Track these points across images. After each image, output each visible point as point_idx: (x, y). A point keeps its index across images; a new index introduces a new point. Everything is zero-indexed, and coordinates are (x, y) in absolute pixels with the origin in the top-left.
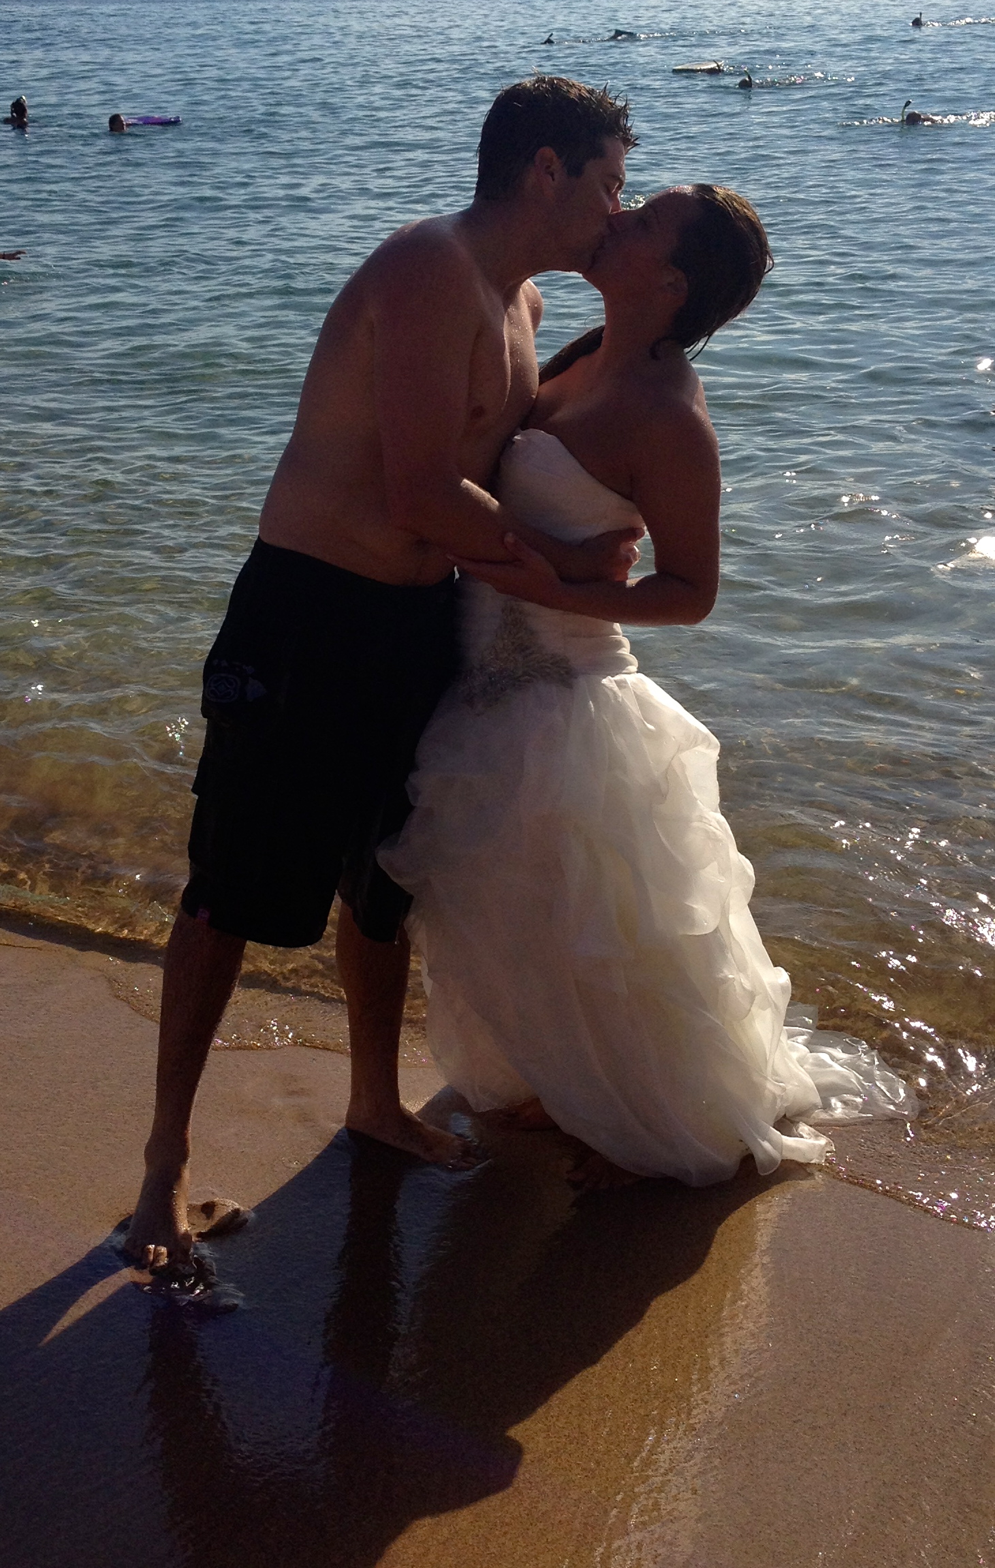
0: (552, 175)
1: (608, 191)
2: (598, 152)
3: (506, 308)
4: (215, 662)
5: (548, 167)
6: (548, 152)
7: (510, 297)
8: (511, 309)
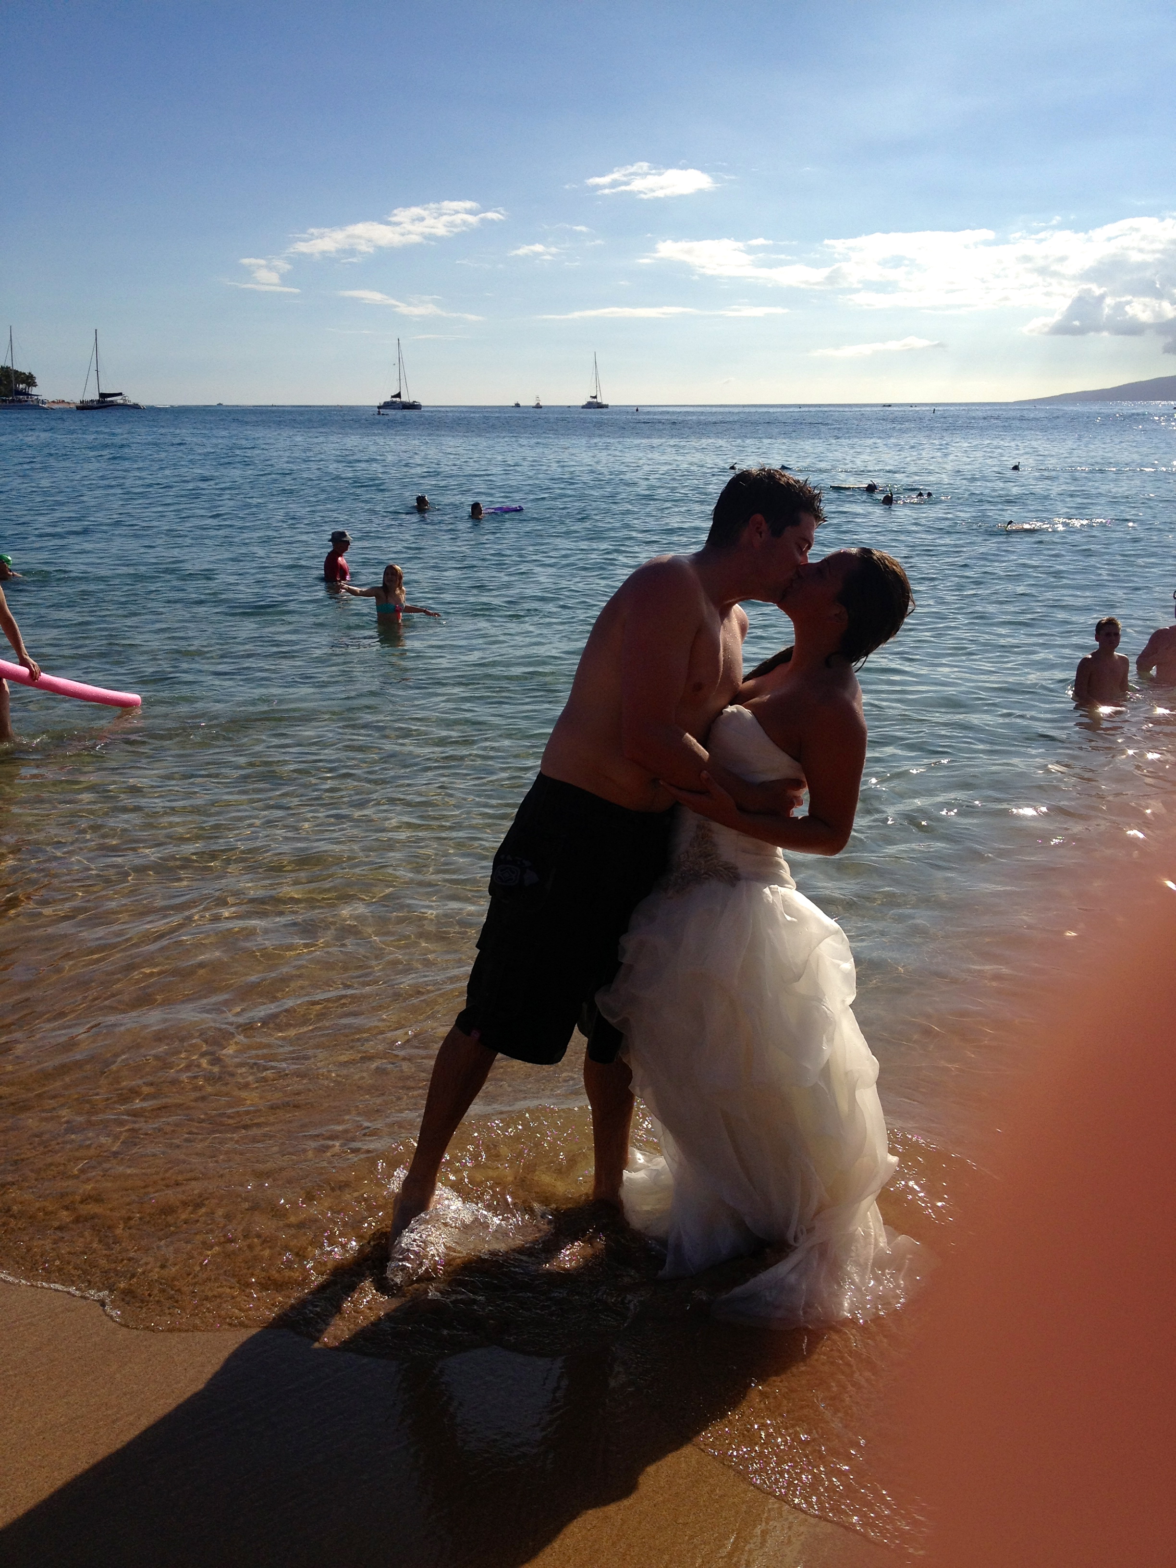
0: (761, 533)
1: (800, 548)
2: (796, 522)
3: (722, 620)
4: (502, 857)
5: (758, 528)
6: (759, 517)
7: (725, 612)
8: (726, 621)
